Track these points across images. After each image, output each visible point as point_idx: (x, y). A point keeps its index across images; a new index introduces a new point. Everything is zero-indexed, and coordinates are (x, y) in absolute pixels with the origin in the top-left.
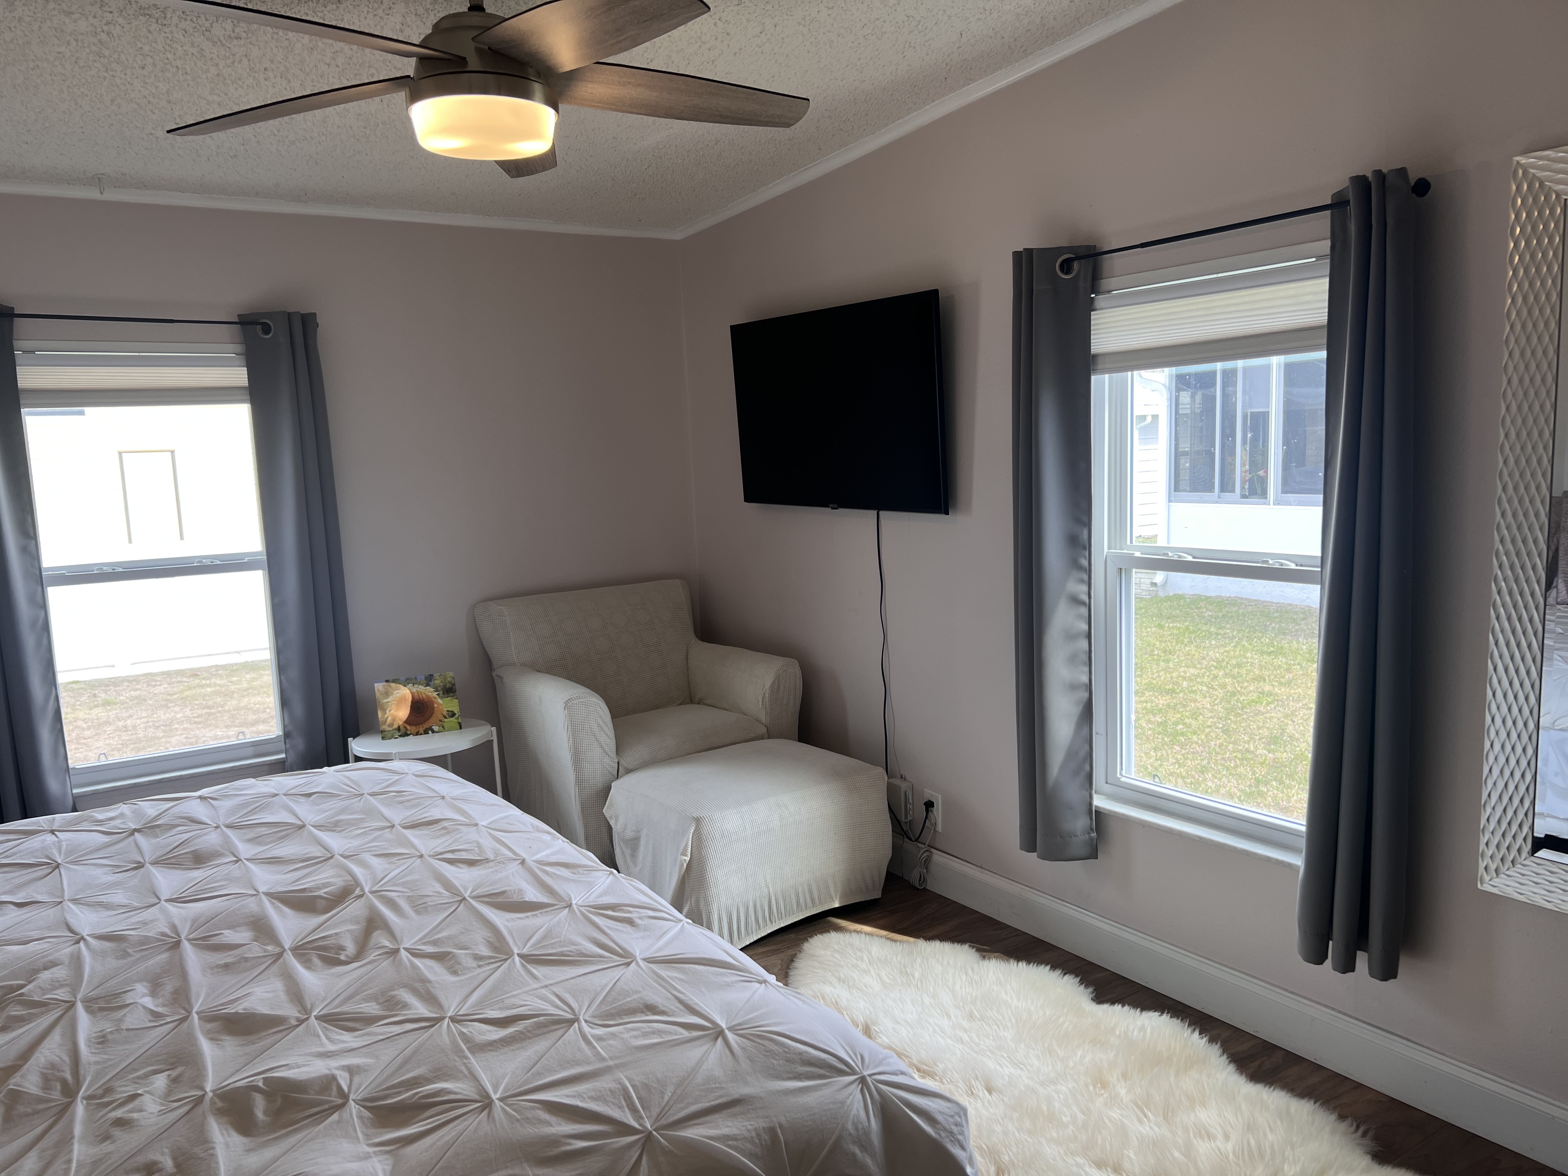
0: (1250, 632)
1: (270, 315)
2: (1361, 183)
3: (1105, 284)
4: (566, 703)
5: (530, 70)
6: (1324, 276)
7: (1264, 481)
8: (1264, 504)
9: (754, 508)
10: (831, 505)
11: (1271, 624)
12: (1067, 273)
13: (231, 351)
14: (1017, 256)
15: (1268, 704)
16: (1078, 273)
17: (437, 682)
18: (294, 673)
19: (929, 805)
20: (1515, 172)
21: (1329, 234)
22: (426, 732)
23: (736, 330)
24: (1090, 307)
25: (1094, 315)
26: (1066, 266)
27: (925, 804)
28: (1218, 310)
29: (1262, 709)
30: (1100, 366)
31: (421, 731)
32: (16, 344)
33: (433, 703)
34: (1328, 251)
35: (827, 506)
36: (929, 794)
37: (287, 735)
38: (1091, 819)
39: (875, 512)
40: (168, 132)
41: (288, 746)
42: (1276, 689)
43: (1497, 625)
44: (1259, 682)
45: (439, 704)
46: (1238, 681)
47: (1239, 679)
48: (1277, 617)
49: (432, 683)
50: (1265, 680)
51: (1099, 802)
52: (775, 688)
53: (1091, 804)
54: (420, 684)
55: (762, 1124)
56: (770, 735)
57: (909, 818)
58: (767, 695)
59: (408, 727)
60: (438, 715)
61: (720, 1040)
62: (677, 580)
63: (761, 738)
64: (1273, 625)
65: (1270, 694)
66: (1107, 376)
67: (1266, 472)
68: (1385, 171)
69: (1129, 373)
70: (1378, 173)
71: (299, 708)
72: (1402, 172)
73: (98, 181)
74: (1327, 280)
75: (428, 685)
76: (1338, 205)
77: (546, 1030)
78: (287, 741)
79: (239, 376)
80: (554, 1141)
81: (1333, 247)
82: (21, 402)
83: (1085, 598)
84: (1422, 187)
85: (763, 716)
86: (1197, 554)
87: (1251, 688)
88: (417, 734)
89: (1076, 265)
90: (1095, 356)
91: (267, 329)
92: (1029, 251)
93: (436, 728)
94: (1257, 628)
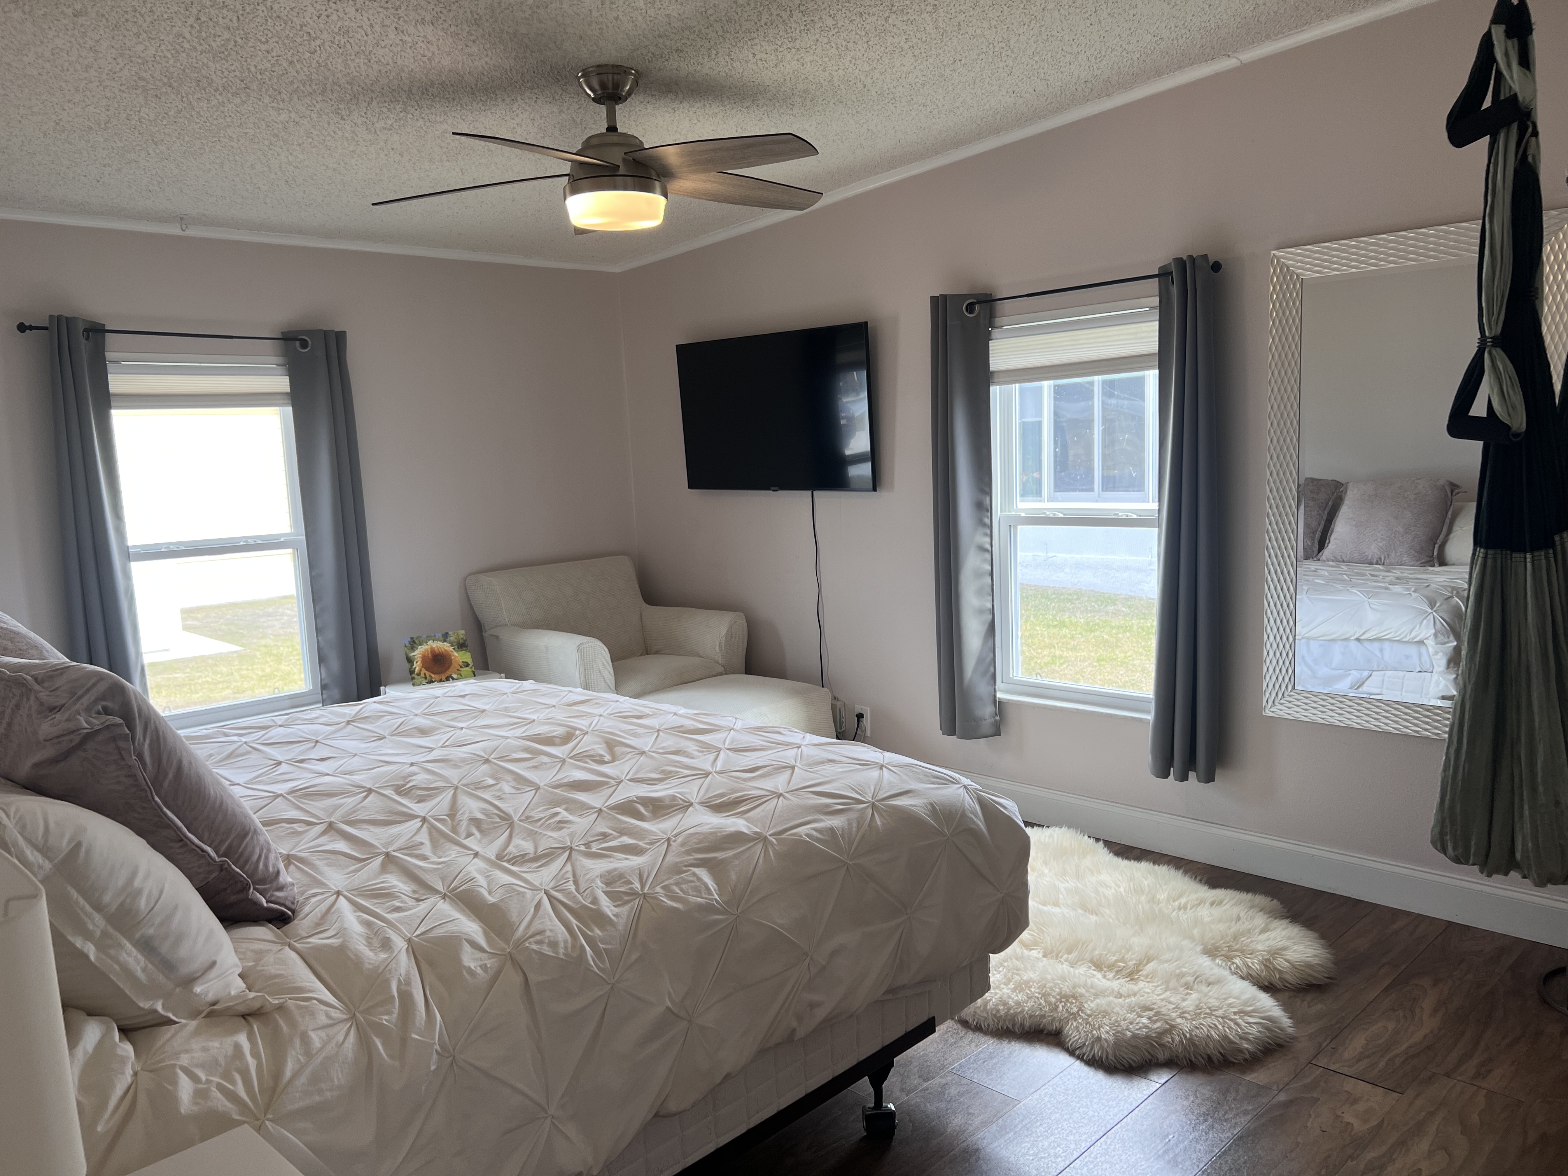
0: (1035, 610)
1: (311, 333)
2: (1180, 263)
3: (998, 321)
4: (579, 647)
5: (653, 173)
6: (1156, 320)
7: (1039, 482)
8: (1040, 501)
9: (697, 494)
10: (772, 488)
11: (1051, 604)
12: (970, 313)
13: (272, 362)
14: (934, 300)
15: (1061, 664)
16: (979, 313)
17: (452, 639)
18: (331, 634)
19: (860, 716)
20: (1272, 261)
21: (1158, 293)
22: (447, 679)
23: (681, 350)
24: (988, 337)
25: (991, 343)
26: (970, 308)
27: (857, 716)
28: (1082, 342)
29: (1056, 668)
30: (996, 380)
31: (444, 679)
32: (109, 355)
33: (451, 655)
34: (1157, 304)
35: (769, 489)
36: (858, 709)
37: (324, 687)
38: (996, 707)
39: (810, 492)
40: (373, 204)
41: (325, 696)
42: (1065, 653)
43: (1269, 544)
44: (1050, 648)
45: (454, 656)
46: (1033, 649)
47: (1034, 647)
48: (1055, 598)
49: (448, 640)
50: (1054, 647)
51: (999, 695)
52: (730, 635)
53: (995, 696)
54: (438, 640)
55: (925, 801)
56: (728, 670)
57: (843, 729)
58: (723, 642)
59: (433, 676)
60: (455, 666)
61: (884, 768)
62: (625, 557)
63: (721, 674)
64: (1053, 604)
65: (1061, 657)
66: (998, 387)
67: (1040, 474)
68: (1195, 256)
69: (1014, 385)
70: (1190, 257)
71: (335, 664)
72: (1205, 257)
73: (182, 220)
74: (1157, 323)
75: (445, 641)
76: (1164, 275)
77: (778, 771)
78: (324, 692)
79: (282, 383)
80: (828, 806)
81: (1160, 302)
82: (113, 404)
83: (989, 547)
84: (1216, 267)
85: (719, 659)
86: (1066, 512)
87: (1045, 653)
88: (441, 681)
89: (977, 308)
90: (993, 372)
91: (304, 344)
92: (944, 297)
93: (455, 676)
94: (1041, 607)
